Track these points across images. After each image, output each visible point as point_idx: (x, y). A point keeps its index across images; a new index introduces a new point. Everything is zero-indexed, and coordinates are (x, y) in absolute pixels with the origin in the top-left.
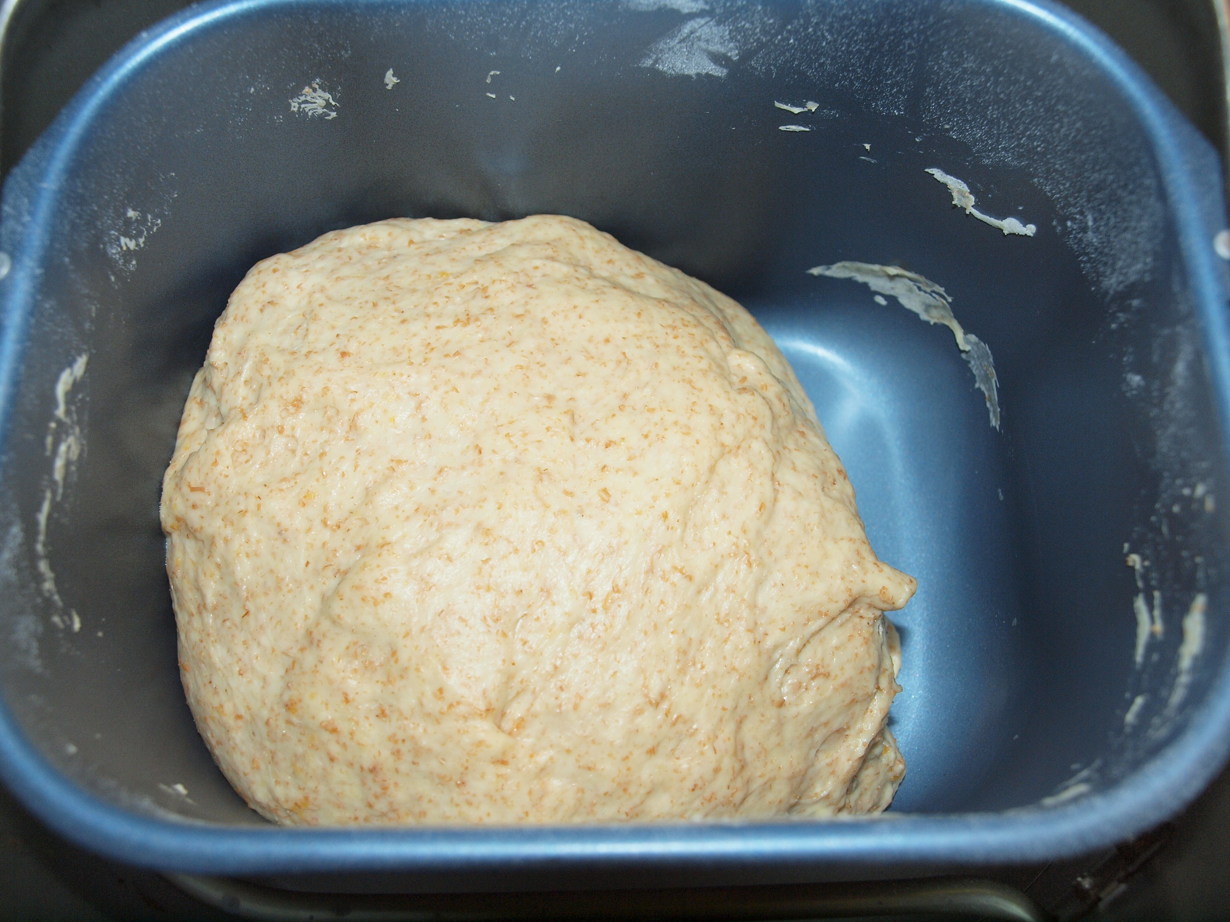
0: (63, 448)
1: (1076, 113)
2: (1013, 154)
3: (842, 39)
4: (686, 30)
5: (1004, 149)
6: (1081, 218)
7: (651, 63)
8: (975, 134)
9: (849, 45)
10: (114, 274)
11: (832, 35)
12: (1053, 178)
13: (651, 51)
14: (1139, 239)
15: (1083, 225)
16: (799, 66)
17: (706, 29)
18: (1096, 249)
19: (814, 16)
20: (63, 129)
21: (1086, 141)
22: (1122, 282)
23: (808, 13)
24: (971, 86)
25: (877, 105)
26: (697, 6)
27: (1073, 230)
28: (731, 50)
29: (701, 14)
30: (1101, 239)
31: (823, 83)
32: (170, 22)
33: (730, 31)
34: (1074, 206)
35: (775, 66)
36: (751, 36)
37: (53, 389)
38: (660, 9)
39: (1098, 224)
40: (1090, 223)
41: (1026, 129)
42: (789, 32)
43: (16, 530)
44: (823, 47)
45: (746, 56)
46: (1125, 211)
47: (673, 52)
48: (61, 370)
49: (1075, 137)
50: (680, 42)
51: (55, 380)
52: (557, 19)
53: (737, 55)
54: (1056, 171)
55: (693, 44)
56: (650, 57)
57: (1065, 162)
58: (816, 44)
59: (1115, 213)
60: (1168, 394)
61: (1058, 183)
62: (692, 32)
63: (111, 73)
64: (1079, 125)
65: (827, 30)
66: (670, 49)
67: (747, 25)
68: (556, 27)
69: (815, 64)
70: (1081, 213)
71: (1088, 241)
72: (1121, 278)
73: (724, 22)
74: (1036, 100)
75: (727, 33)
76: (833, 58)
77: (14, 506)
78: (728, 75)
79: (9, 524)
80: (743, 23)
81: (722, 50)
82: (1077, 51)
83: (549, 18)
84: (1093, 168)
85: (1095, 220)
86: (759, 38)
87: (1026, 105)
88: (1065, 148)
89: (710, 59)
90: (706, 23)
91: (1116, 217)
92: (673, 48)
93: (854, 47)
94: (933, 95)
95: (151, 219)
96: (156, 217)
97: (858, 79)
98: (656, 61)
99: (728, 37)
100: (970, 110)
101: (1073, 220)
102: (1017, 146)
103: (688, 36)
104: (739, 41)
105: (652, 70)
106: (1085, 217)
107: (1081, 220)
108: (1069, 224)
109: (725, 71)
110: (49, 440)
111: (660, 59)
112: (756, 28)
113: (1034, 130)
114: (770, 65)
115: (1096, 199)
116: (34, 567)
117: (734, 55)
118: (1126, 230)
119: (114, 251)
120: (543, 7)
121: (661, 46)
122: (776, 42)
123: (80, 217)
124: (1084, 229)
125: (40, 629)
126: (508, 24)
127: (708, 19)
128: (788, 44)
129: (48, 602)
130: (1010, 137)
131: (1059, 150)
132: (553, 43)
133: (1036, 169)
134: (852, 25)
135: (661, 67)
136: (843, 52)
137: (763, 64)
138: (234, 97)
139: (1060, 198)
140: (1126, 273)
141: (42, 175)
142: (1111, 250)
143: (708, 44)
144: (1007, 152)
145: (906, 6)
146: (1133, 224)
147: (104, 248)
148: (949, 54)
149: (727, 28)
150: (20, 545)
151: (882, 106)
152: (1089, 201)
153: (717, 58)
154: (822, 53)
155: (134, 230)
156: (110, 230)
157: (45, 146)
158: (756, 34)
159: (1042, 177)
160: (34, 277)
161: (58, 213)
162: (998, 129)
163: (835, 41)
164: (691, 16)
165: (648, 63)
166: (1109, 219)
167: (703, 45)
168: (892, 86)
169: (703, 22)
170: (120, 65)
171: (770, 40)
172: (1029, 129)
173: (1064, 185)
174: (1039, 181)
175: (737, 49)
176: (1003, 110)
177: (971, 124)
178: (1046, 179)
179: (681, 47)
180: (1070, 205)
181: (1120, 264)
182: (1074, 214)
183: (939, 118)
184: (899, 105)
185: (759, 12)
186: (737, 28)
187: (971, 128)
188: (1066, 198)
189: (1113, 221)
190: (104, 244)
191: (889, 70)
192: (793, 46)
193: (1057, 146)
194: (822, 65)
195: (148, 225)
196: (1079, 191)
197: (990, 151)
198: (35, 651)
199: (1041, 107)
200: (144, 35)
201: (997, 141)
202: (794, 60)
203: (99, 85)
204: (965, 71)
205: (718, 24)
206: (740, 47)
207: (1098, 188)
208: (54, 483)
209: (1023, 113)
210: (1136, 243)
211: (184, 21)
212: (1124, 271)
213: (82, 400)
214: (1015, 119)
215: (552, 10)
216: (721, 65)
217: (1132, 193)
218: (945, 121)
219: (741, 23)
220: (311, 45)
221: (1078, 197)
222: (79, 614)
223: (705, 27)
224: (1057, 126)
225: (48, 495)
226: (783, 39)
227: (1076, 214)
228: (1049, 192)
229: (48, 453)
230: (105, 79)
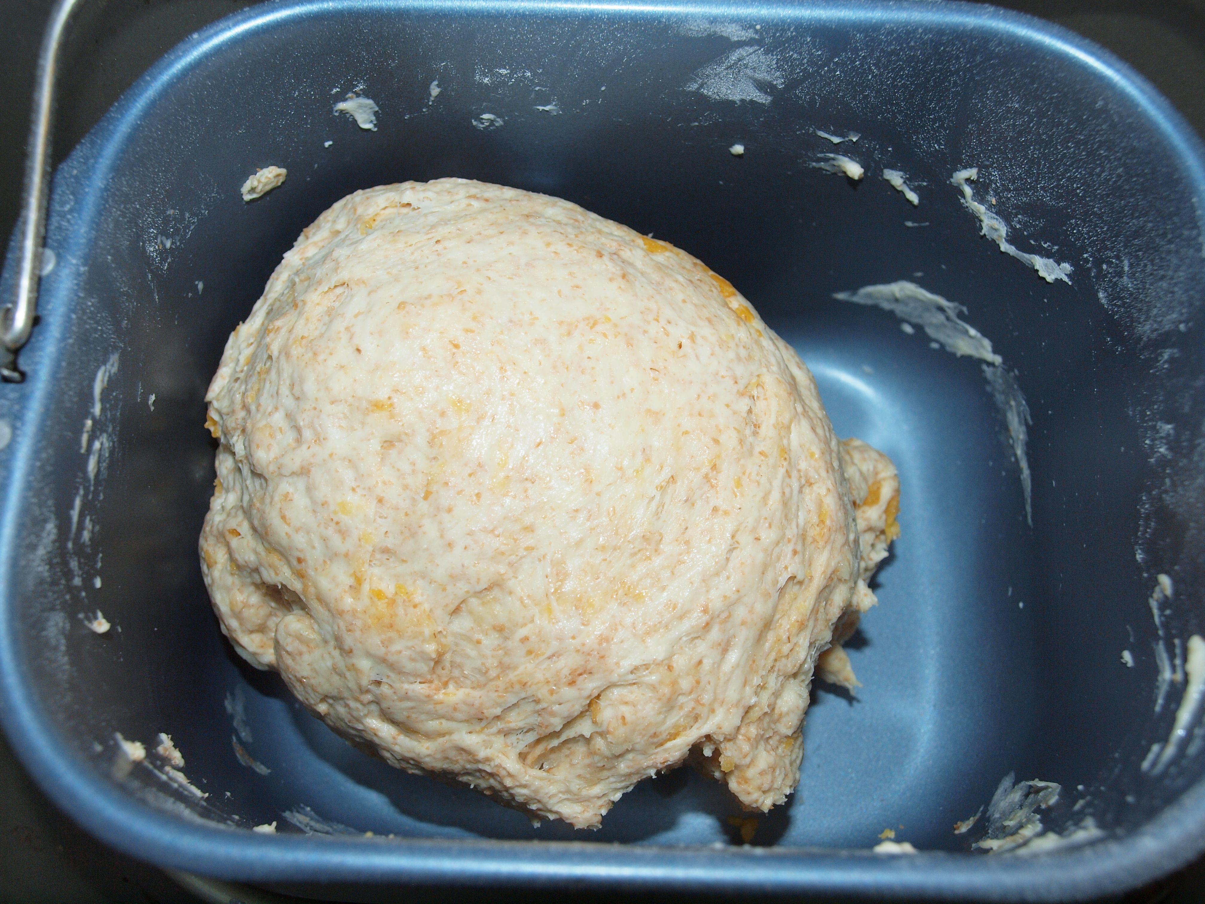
0: (97, 445)
1: (1120, 159)
2: (1051, 193)
3: (888, 73)
4: (734, 57)
5: (1042, 188)
6: (1118, 262)
7: (696, 87)
8: (1014, 172)
9: (894, 80)
10: (151, 271)
11: (879, 70)
12: (1091, 221)
13: (697, 76)
14: (1176, 289)
15: (1119, 269)
16: (843, 97)
17: (754, 57)
18: (1131, 294)
19: (862, 49)
20: (111, 127)
21: (1127, 187)
22: (1156, 330)
23: (856, 46)
24: (1014, 125)
25: (918, 138)
26: (747, 34)
27: (1108, 273)
28: (777, 78)
29: (750, 43)
30: (1135, 285)
31: (866, 114)
32: (222, 25)
33: (778, 60)
34: (1111, 249)
35: (819, 96)
36: (797, 66)
37: (91, 387)
38: (709, 36)
39: (1134, 269)
40: (1126, 269)
41: (1066, 171)
42: (836, 64)
43: (50, 526)
44: (869, 80)
45: (791, 85)
46: (1161, 259)
47: (719, 77)
48: (98, 368)
49: (1115, 182)
50: (727, 69)
51: (92, 378)
52: (607, 41)
53: (782, 84)
54: (1094, 213)
55: (739, 71)
56: (696, 82)
57: (1105, 206)
58: (862, 77)
59: (1152, 261)
60: (1199, 445)
61: (1096, 226)
62: (740, 60)
63: (160, 73)
64: (1120, 170)
65: (874, 65)
66: (716, 75)
67: (795, 56)
68: (605, 48)
69: (859, 95)
70: (1118, 257)
71: (1123, 285)
72: (1155, 326)
73: (772, 51)
74: (1078, 144)
75: (774, 62)
76: (878, 91)
77: (50, 503)
78: (773, 102)
79: (45, 521)
80: (791, 53)
81: (768, 78)
82: (1122, 97)
83: (598, 39)
84: (1132, 214)
85: (1131, 266)
86: (806, 69)
87: (1068, 148)
88: (1104, 193)
89: (755, 86)
90: (754, 52)
91: (1153, 265)
92: (719, 74)
93: (900, 82)
94: (974, 131)
95: (189, 218)
96: (193, 215)
97: (900, 112)
98: (701, 86)
99: (775, 66)
100: (1012, 149)
101: (1109, 263)
102: (1057, 186)
103: (736, 63)
104: (785, 71)
105: (697, 94)
106: (1122, 261)
107: (1117, 264)
108: (1105, 267)
109: (770, 98)
110: (85, 438)
111: (706, 83)
112: (803, 59)
113: (1075, 173)
114: (814, 94)
115: (1133, 245)
116: (65, 563)
117: (780, 83)
118: (1163, 278)
119: (152, 249)
120: (594, 28)
121: (708, 71)
122: (823, 73)
123: (123, 215)
124: (1120, 274)
125: (68, 626)
126: (557, 42)
127: (756, 48)
128: (835, 76)
129: (76, 598)
130: (1049, 177)
131: (1099, 194)
132: (600, 63)
133: (1074, 210)
134: (899, 60)
135: (705, 92)
136: (888, 85)
137: (807, 94)
138: (277, 99)
139: (1097, 240)
140: (1161, 321)
141: (87, 173)
142: (1146, 297)
143: (755, 71)
144: (1045, 191)
145: (954, 45)
146: (1170, 273)
147: (143, 246)
148: (994, 92)
149: (775, 57)
150: (54, 542)
151: (923, 139)
152: (1125, 246)
153: (762, 86)
154: (867, 86)
155: (172, 228)
156: (149, 228)
157: (93, 143)
158: (804, 64)
159: (1079, 219)
160: (79, 275)
161: (102, 210)
162: (1038, 169)
163: (881, 75)
164: (740, 44)
165: (694, 87)
166: (1145, 266)
167: (749, 72)
168: (934, 121)
169: (751, 50)
170: (170, 64)
171: (817, 71)
172: (1070, 171)
173: (1102, 228)
174: (1076, 222)
175: (783, 78)
176: (1044, 150)
177: (1011, 162)
178: (1084, 221)
179: (727, 74)
180: (1107, 249)
181: (1155, 311)
182: (1110, 257)
183: (979, 155)
184: (941, 139)
185: (808, 43)
186: (785, 58)
187: (1011, 166)
188: (1103, 241)
189: (1149, 268)
190: (144, 243)
191: (933, 105)
192: (839, 78)
193: (1096, 190)
194: (866, 97)
195: (184, 224)
196: (1117, 236)
197: (1028, 189)
198: (63, 648)
199: (1083, 151)
200: (195, 36)
201: (1036, 181)
202: (839, 91)
203: (148, 84)
204: (1008, 111)
205: (766, 53)
206: (786, 76)
207: (1136, 234)
208: (86, 478)
209: (1064, 155)
210: (1173, 293)
211: (236, 24)
212: (1159, 319)
213: (116, 398)
214: (1056, 160)
215: (602, 31)
216: (766, 93)
217: (1170, 242)
218: (985, 157)
219: (789, 53)
220: (359, 53)
221: (1115, 241)
222: (106, 618)
223: (753, 55)
224: (1098, 170)
225: (82, 492)
226: (829, 71)
227: (1112, 258)
228: (1086, 234)
229: (83, 451)
230: (154, 78)
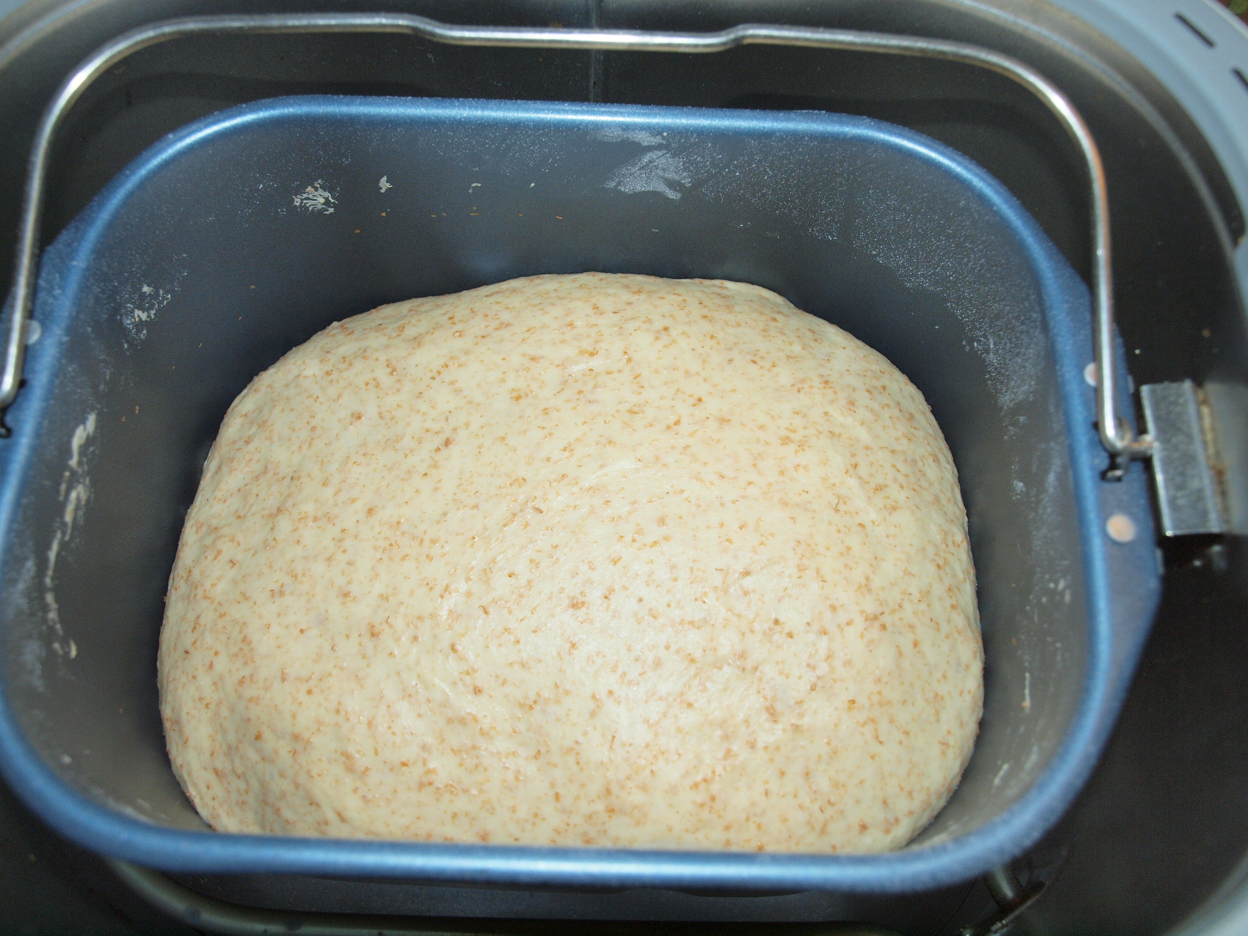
0: (73, 495)
1: (981, 251)
2: (930, 280)
3: (782, 174)
4: (646, 159)
5: (922, 275)
6: (985, 340)
7: (614, 185)
8: (898, 261)
9: (787, 180)
10: (127, 342)
11: (773, 171)
12: (962, 304)
13: (615, 175)
14: (1027, 364)
15: (986, 347)
16: (743, 194)
17: (663, 160)
18: (996, 369)
19: (757, 154)
20: (94, 215)
21: (989, 275)
22: (1013, 400)
23: (752, 151)
24: (894, 220)
25: (813, 231)
26: (655, 140)
27: (978, 350)
28: (684, 178)
29: (659, 147)
30: (999, 360)
31: (765, 209)
32: (194, 127)
33: (684, 163)
34: (979, 329)
35: (723, 193)
36: (702, 167)
37: (69, 442)
38: (622, 141)
39: (997, 347)
40: (992, 346)
41: (940, 260)
42: (735, 166)
43: (30, 565)
44: (766, 180)
45: (697, 184)
46: (1017, 338)
47: (634, 176)
48: (76, 426)
49: (980, 271)
50: (640, 169)
51: (71, 435)
52: (534, 144)
53: (689, 183)
54: (964, 298)
55: (651, 172)
56: (613, 180)
57: (973, 291)
58: (759, 177)
59: (1010, 340)
60: (1042, 500)
61: (967, 308)
62: (650, 162)
63: (139, 168)
64: (983, 261)
65: (768, 167)
66: (631, 174)
67: (699, 159)
68: (533, 151)
69: (758, 193)
70: (985, 336)
71: (990, 361)
72: (1013, 396)
73: (679, 155)
74: (948, 237)
75: (681, 164)
76: (774, 190)
77: (30, 543)
78: (682, 198)
79: (25, 559)
80: (695, 157)
81: (677, 178)
82: (981, 198)
83: (526, 143)
84: (994, 299)
85: (995, 344)
86: (709, 170)
87: (940, 240)
88: (972, 280)
89: (666, 185)
90: (664, 155)
91: (1011, 343)
92: (633, 173)
93: (793, 182)
94: (861, 225)
95: (162, 294)
96: (167, 292)
97: (795, 208)
98: (619, 184)
99: (682, 167)
100: (894, 240)
101: (979, 341)
102: (933, 274)
103: (647, 165)
104: (691, 171)
105: (615, 190)
106: (988, 340)
107: (984, 342)
108: (975, 344)
109: (679, 195)
110: (63, 487)
111: (622, 182)
112: (706, 162)
113: (947, 262)
114: (718, 192)
115: (996, 325)
116: (42, 599)
117: (687, 182)
118: (1018, 354)
119: (129, 322)
120: (521, 133)
121: (624, 171)
122: (724, 173)
123: (103, 292)
124: (987, 351)
125: (44, 653)
126: (490, 145)
127: (664, 152)
128: (735, 176)
129: (51, 629)
130: (927, 266)
131: (967, 281)
132: (529, 164)
133: (949, 295)
134: (790, 163)
135: (623, 189)
136: (782, 185)
137: (712, 192)
138: (243, 191)
139: (968, 321)
140: (1016, 393)
141: (72, 254)
142: (1007, 371)
143: (664, 172)
144: (924, 278)
145: (836, 150)
146: (1023, 350)
147: (121, 319)
148: (875, 192)
149: (681, 160)
150: (33, 578)
151: (818, 231)
152: (991, 327)
153: (671, 184)
154: (764, 186)
155: (147, 303)
156: (127, 303)
157: (77, 229)
158: (707, 166)
159: (954, 302)
160: (61, 344)
161: (84, 288)
162: (917, 258)
163: (775, 176)
164: (650, 149)
165: (612, 184)
166: (1006, 344)
167: (659, 172)
168: (826, 216)
169: (660, 154)
170: (148, 161)
171: (719, 172)
172: (944, 261)
173: (971, 310)
174: (951, 305)
175: (690, 178)
176: (921, 242)
177: (894, 252)
178: (957, 304)
179: (641, 173)
180: (976, 329)
181: (1013, 383)
182: (979, 336)
183: (867, 245)
184: (833, 231)
185: (709, 148)
186: (690, 160)
187: (895, 255)
188: (973, 322)
189: (1008, 346)
190: (121, 315)
191: (823, 202)
192: (739, 178)
193: (966, 277)
194: (764, 195)
195: (159, 299)
196: (983, 318)
197: (911, 276)
198: (38, 672)
199: (952, 243)
200: (171, 136)
201: (917, 268)
202: (740, 189)
203: (128, 177)
204: (888, 207)
205: (674, 156)
206: (693, 176)
207: (998, 317)
208: (64, 524)
209: (937, 247)
210: (1024, 367)
211: (207, 126)
212: (1015, 391)
213: (93, 453)
214: (931, 251)
215: (530, 136)
216: (676, 190)
217: (1023, 323)
218: (872, 248)
219: (693, 156)
220: (316, 152)
221: (983, 322)
222: (77, 644)
223: (662, 158)
224: (965, 260)
225: (59, 535)
226: (730, 172)
227: (981, 336)
228: (960, 315)
229: (61, 498)
230: (133, 173)
